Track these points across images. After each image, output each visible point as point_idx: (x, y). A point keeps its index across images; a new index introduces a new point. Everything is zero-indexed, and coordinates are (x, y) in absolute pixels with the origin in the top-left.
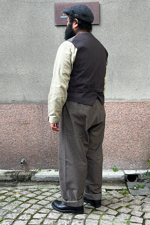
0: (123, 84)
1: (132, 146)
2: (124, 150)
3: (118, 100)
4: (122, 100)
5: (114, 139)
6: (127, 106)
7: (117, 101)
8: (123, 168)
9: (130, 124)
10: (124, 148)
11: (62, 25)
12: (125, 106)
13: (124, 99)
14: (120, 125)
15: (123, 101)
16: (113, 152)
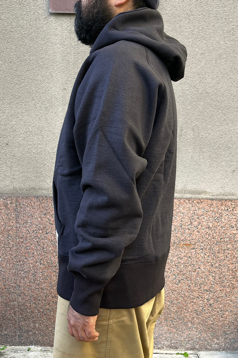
0: (203, 159)
1: (220, 299)
2: (200, 308)
5: (179, 281)
6: (212, 209)
7: (189, 196)
8: (197, 347)
9: (216, 248)
11: (67, 12)
12: (207, 207)
13: (205, 192)
14: (193, 250)
15: (203, 196)
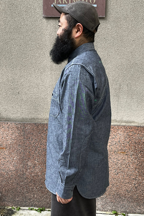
2: (130, 189)
3: (125, 122)
4: (131, 123)
6: (138, 132)
7: (124, 124)
10: (130, 185)
11: (53, 16)
12: (135, 131)
14: (126, 156)
16: (115, 190)
